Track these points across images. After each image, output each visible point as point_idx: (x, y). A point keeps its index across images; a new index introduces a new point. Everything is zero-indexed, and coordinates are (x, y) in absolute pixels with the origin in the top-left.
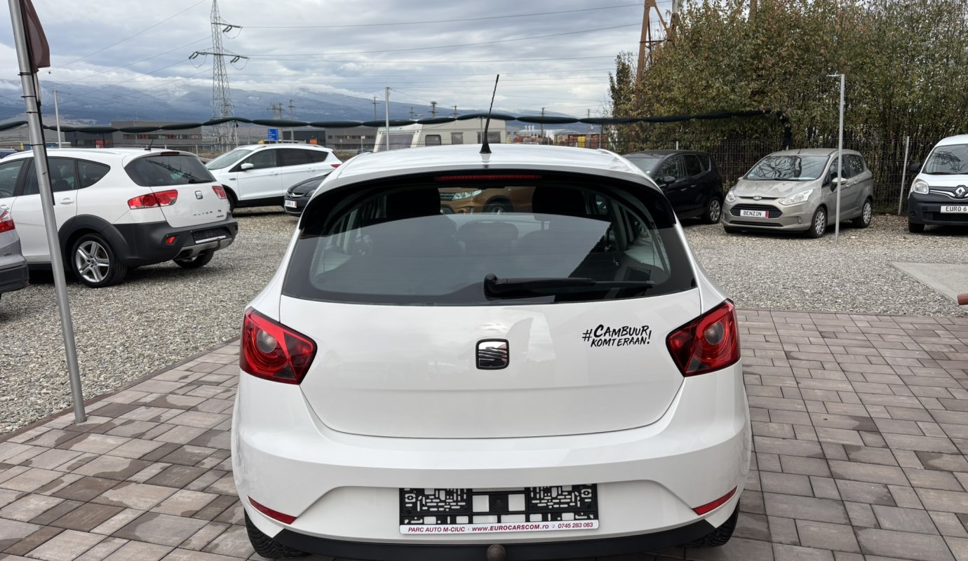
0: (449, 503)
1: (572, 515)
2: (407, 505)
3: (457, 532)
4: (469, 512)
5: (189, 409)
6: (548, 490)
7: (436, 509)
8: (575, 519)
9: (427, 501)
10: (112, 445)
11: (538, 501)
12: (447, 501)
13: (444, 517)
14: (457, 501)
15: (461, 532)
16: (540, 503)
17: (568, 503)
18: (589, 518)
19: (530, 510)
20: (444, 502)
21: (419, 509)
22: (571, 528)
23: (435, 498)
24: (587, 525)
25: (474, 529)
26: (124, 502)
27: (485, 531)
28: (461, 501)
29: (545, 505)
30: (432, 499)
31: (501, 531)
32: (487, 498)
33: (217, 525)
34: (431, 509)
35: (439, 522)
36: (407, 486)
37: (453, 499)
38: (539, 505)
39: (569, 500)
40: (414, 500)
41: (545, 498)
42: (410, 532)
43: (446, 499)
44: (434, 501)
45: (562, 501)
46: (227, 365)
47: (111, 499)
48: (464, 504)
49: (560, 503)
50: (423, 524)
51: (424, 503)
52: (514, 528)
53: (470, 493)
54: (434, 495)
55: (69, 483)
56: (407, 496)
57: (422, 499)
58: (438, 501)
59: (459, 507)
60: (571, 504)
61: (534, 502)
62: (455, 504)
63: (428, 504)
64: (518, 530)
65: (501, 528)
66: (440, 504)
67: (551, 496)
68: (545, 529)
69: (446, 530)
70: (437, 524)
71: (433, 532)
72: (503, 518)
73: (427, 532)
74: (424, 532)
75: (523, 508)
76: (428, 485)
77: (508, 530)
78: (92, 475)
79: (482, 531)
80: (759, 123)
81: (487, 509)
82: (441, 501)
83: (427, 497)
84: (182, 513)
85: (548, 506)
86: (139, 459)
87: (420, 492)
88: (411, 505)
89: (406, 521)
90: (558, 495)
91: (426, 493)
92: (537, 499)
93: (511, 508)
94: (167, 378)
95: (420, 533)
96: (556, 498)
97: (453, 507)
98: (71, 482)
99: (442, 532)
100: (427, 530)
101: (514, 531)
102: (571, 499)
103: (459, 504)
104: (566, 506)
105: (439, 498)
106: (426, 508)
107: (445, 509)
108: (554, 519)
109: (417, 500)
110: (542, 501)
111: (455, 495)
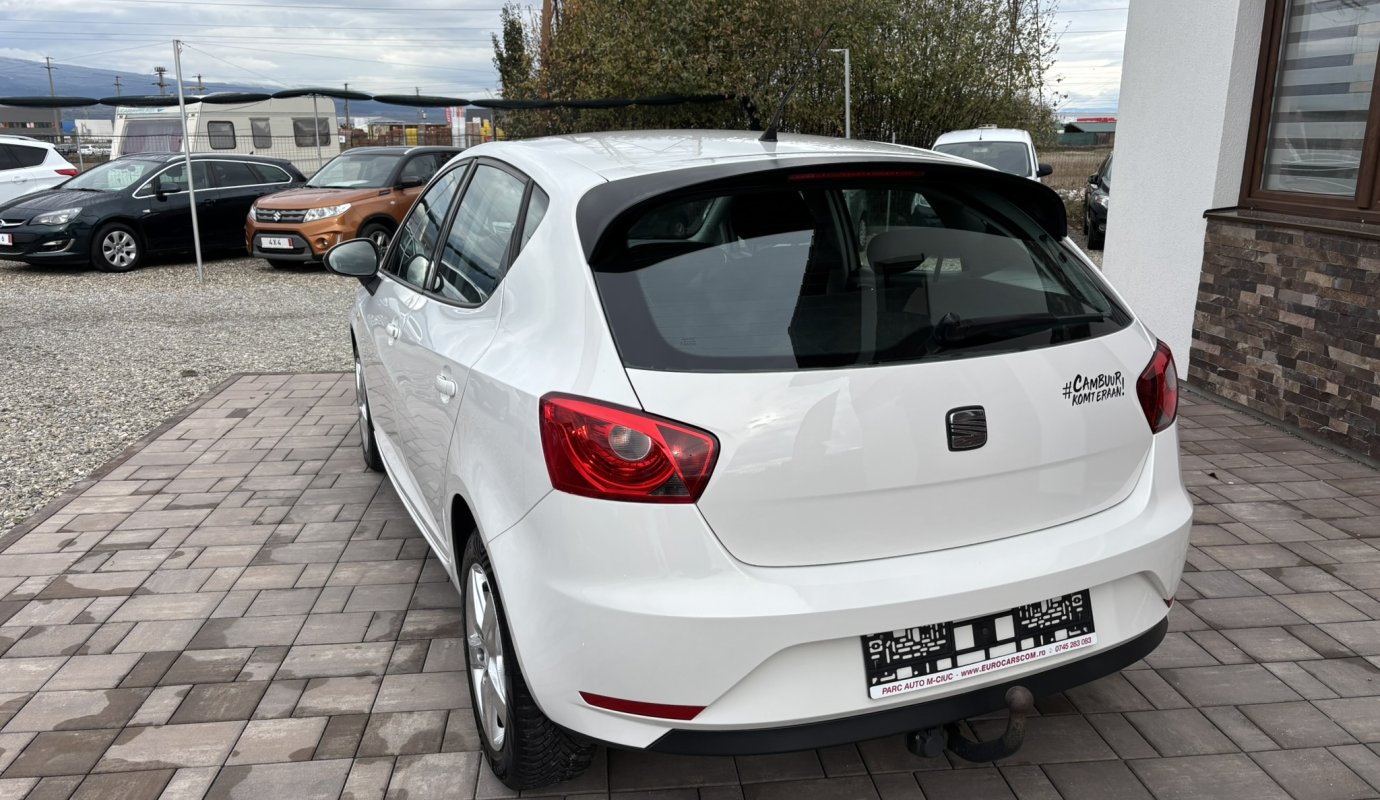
0: (926, 644)
1: (1065, 631)
2: (873, 657)
3: (944, 682)
4: (951, 652)
5: (132, 594)
6: (1037, 606)
7: (910, 656)
8: (1069, 637)
9: (899, 646)
10: (41, 674)
11: (1027, 622)
12: (924, 641)
13: (922, 665)
14: (935, 640)
15: (948, 681)
16: (1031, 623)
17: (1059, 618)
18: (1083, 633)
19: (1021, 634)
20: (920, 643)
21: (888, 661)
22: (1069, 649)
23: (908, 641)
24: (1085, 641)
25: (964, 674)
26: (162, 759)
27: (976, 674)
28: (940, 639)
29: (1035, 624)
30: (904, 643)
31: (994, 669)
32: (969, 628)
33: (373, 762)
34: (905, 657)
35: (916, 673)
36: (870, 632)
37: (930, 637)
38: (1030, 626)
39: (1060, 614)
40: (881, 649)
41: (1036, 615)
42: (886, 694)
43: (921, 639)
44: (906, 644)
45: (1053, 615)
46: (132, 513)
47: (131, 759)
48: (943, 642)
49: (1051, 619)
50: (896, 680)
51: (894, 650)
52: (1009, 662)
53: (950, 626)
54: (906, 636)
55: (18, 751)
56: (871, 644)
57: (891, 645)
58: (911, 643)
59: (938, 648)
60: (1064, 618)
61: (1024, 623)
62: (933, 644)
63: (900, 651)
64: (1013, 664)
65: (993, 665)
66: (914, 648)
67: (1041, 611)
68: (1042, 657)
69: (930, 681)
70: (914, 676)
71: (915, 689)
72: (993, 651)
73: (907, 690)
74: (903, 691)
75: (1011, 634)
76: (897, 626)
77: (1002, 667)
78: (51, 728)
79: (973, 674)
80: (719, 112)
81: (971, 644)
82: (916, 644)
83: (897, 641)
84: (291, 756)
85: (1039, 625)
86: (117, 687)
87: (888, 636)
88: (877, 656)
89: (875, 680)
90: (1049, 609)
91: (896, 635)
92: (1026, 619)
93: (1000, 637)
94: (34, 548)
95: (898, 692)
96: (1046, 614)
97: (931, 649)
98: (22, 747)
99: (926, 686)
100: (907, 686)
101: (1009, 665)
102: (1062, 611)
103: (939, 643)
104: (1057, 621)
105: (912, 640)
106: (896, 657)
107: (922, 653)
108: (1047, 642)
109: (885, 648)
110: (1033, 620)
111: (932, 631)
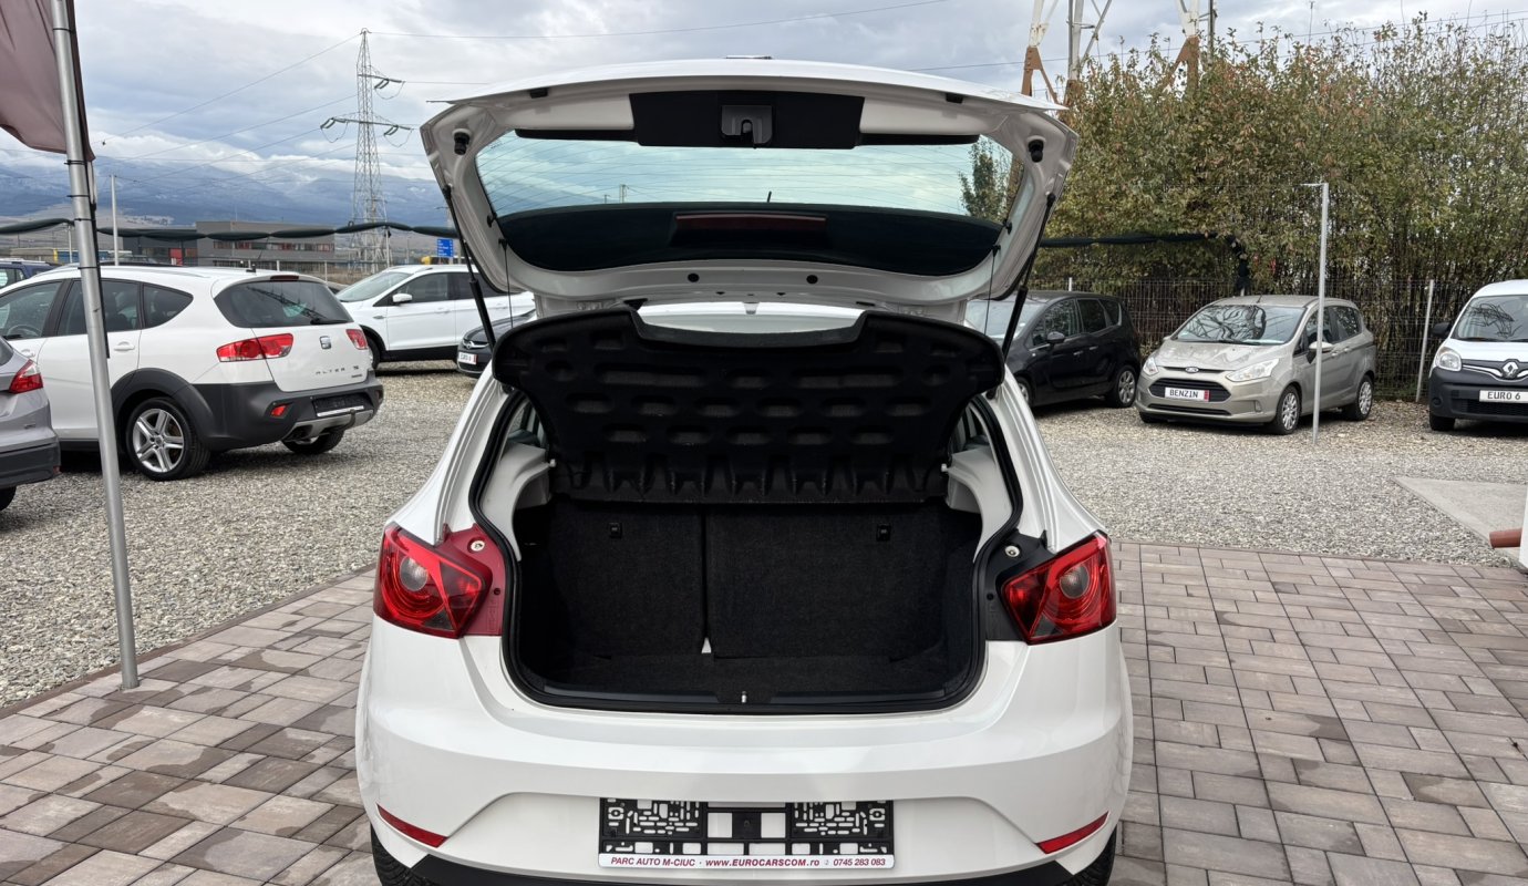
0: (673, 822)
1: (855, 846)
2: (611, 824)
3: (683, 867)
4: (701, 836)
5: (294, 673)
6: (820, 808)
7: (653, 832)
8: (860, 853)
9: (641, 818)
10: (176, 724)
11: (806, 825)
12: (670, 819)
13: (666, 844)
14: (685, 821)
15: (688, 866)
16: (809, 827)
17: (849, 829)
18: (880, 853)
19: (793, 836)
20: (666, 820)
21: (628, 831)
22: (853, 866)
23: (653, 815)
24: (877, 862)
25: (709, 863)
26: (191, 811)
27: (724, 867)
28: (690, 821)
29: (815, 830)
30: (648, 816)
31: (748, 867)
32: (729, 816)
33: (329, 851)
34: (647, 832)
35: (657, 851)
36: (612, 795)
37: (679, 816)
38: (806, 830)
39: (851, 825)
40: (621, 817)
41: (817, 820)
42: (614, 865)
43: (669, 816)
44: (651, 818)
45: (841, 825)
46: (355, 606)
47: (171, 806)
48: (695, 824)
49: (837, 828)
50: (633, 852)
51: (636, 821)
52: (769, 862)
53: (705, 809)
54: (652, 810)
55: (109, 780)
56: (611, 810)
57: (633, 816)
58: (657, 819)
59: (687, 830)
60: (855, 830)
61: (798, 825)
62: (682, 824)
63: (642, 824)
64: (774, 867)
65: (748, 862)
66: (659, 824)
67: (824, 817)
68: (813, 866)
69: (667, 862)
70: (654, 853)
71: (648, 866)
72: (753, 847)
73: (639, 866)
74: (635, 865)
75: (782, 834)
76: (644, 796)
77: (758, 866)
78: (144, 769)
79: (721, 866)
80: (1198, 253)
81: (729, 834)
82: (661, 820)
83: (641, 813)
84: (277, 831)
85: (819, 832)
86: (217, 746)
87: (631, 804)
88: (616, 824)
89: (609, 848)
90: (835, 816)
91: (640, 806)
92: (802, 821)
93: (765, 834)
94: (264, 624)
95: (628, 865)
96: (832, 821)
97: (678, 829)
98: (112, 778)
99: (661, 866)
100: (640, 861)
101: (768, 867)
102: (854, 822)
103: (688, 824)
104: (847, 832)
105: (658, 815)
106: (638, 829)
107: (667, 831)
108: (828, 852)
109: (626, 817)
110: (812, 825)
111: (682, 811)
